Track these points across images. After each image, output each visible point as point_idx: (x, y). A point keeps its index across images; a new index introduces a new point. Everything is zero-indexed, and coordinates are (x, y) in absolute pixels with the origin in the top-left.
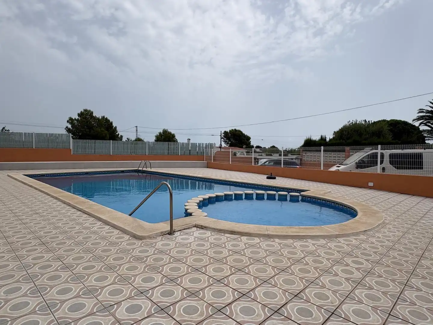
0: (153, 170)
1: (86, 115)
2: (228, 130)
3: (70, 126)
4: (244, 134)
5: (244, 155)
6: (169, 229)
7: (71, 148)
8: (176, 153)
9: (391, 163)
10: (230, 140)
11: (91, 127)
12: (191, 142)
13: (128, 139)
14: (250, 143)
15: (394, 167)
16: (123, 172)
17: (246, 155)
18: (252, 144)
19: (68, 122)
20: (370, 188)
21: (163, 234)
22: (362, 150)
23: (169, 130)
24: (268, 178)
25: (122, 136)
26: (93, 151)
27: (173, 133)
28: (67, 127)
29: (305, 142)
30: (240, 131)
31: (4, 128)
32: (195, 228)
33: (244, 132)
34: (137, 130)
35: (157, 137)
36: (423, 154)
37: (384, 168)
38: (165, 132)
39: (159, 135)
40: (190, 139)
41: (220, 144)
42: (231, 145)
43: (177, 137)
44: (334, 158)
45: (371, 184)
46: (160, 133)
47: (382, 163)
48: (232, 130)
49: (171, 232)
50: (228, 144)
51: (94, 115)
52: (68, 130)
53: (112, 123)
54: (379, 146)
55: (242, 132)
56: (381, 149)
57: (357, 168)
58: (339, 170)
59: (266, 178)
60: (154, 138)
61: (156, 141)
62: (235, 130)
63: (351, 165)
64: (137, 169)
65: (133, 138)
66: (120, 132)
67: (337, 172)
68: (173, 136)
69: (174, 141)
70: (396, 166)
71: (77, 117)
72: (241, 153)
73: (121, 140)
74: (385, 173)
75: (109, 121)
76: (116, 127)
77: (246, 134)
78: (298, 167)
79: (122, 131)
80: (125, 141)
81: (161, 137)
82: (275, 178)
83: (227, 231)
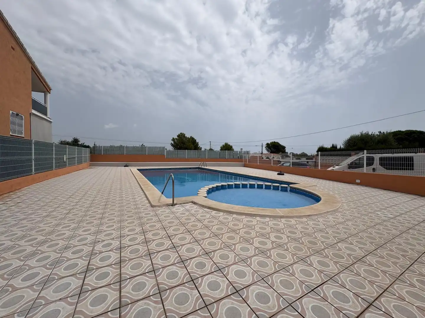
0: (207, 168)
1: (181, 136)
2: (269, 142)
3: (173, 142)
4: (281, 145)
5: (280, 159)
6: (172, 202)
7: (165, 154)
8: (225, 157)
9: (381, 164)
10: (270, 149)
11: (183, 143)
12: (243, 150)
13: (205, 149)
14: (285, 151)
15: (385, 168)
16: (190, 168)
17: (281, 159)
18: (286, 151)
19: (172, 140)
20: (358, 184)
21: (168, 205)
22: (357, 154)
23: (229, 144)
24: (278, 174)
25: (201, 148)
26: (176, 156)
27: (231, 145)
28: (171, 143)
29: (318, 149)
30: (278, 143)
31: (142, 145)
32: (191, 203)
33: (280, 144)
34: (210, 144)
35: (221, 147)
36: (414, 157)
37: (374, 168)
38: (226, 144)
39: (223, 147)
40: (242, 149)
41: (261, 151)
42: (272, 152)
43: (234, 147)
44: (335, 161)
45: (358, 181)
46: (223, 145)
47: (372, 165)
48: (272, 142)
49: (173, 205)
50: (269, 151)
51: (186, 136)
52: (172, 145)
53: (196, 140)
54: (365, 151)
55: (279, 143)
56: (367, 154)
57: (349, 168)
58: (333, 169)
59: (277, 174)
60: (220, 148)
61: (220, 150)
62: (275, 142)
63: (344, 166)
64: (198, 167)
65: (208, 148)
66: (200, 145)
67: (332, 171)
68: (231, 147)
69: (232, 150)
70: (386, 168)
71: (177, 137)
72: (276, 157)
73: (201, 150)
74: (375, 173)
75: (194, 139)
76: (198, 142)
77: (282, 145)
78: (308, 167)
79: (202, 145)
80: (203, 150)
81: (224, 148)
82: (283, 174)
83: (207, 206)
